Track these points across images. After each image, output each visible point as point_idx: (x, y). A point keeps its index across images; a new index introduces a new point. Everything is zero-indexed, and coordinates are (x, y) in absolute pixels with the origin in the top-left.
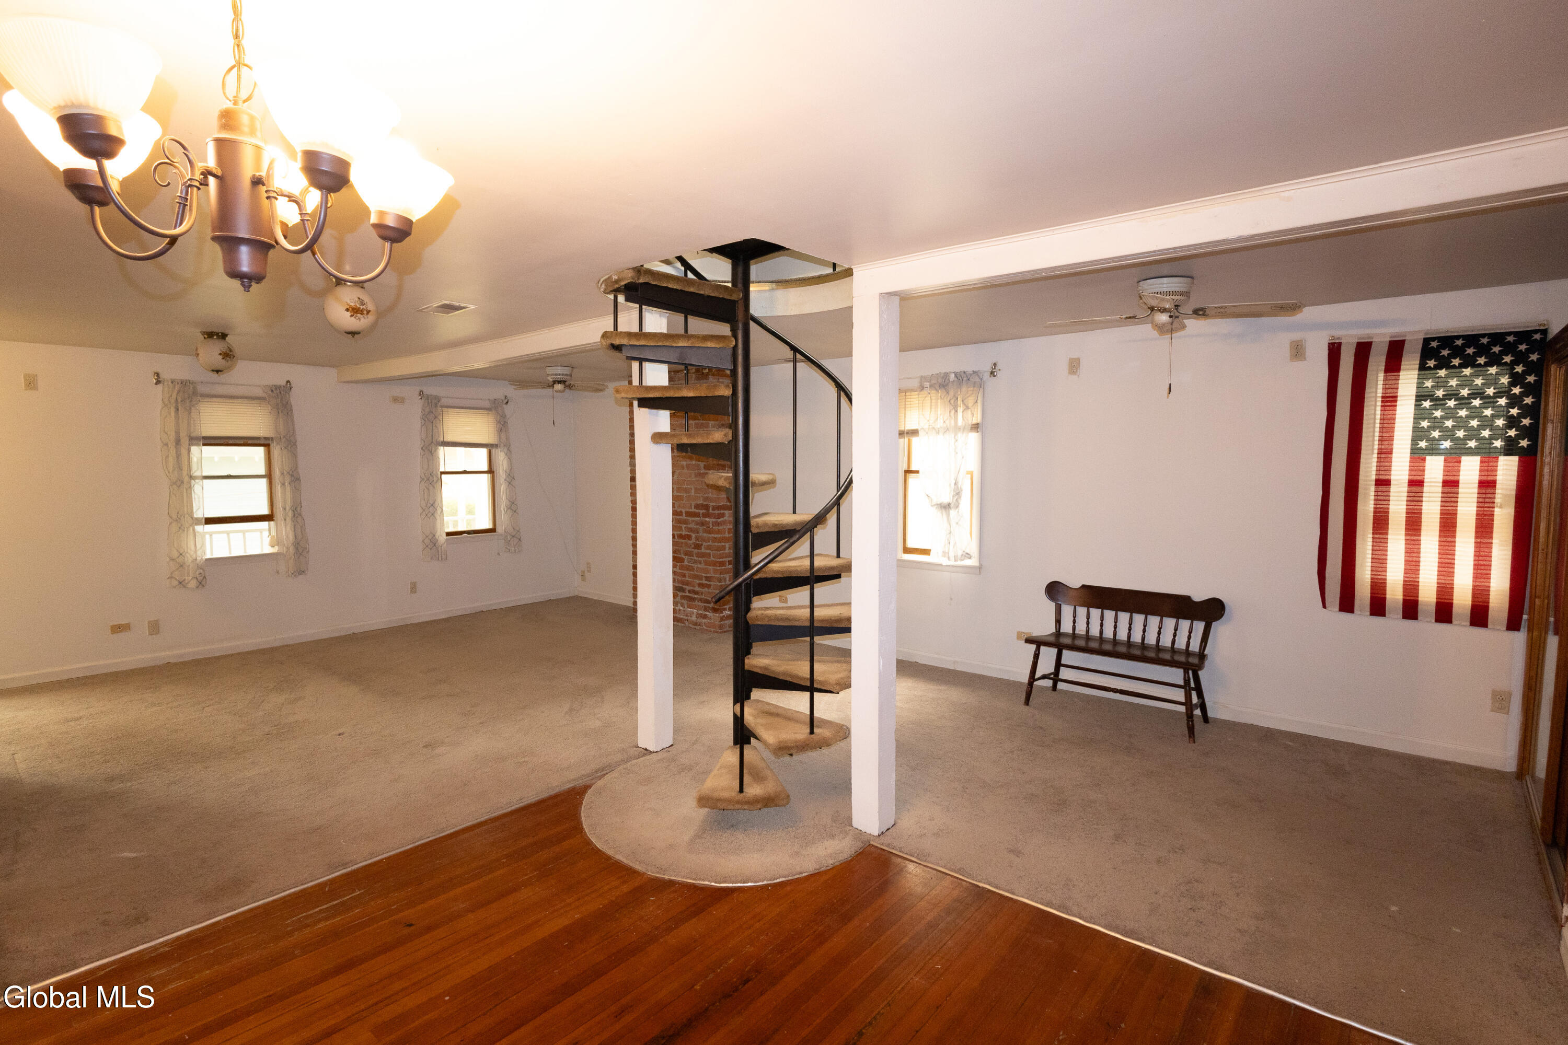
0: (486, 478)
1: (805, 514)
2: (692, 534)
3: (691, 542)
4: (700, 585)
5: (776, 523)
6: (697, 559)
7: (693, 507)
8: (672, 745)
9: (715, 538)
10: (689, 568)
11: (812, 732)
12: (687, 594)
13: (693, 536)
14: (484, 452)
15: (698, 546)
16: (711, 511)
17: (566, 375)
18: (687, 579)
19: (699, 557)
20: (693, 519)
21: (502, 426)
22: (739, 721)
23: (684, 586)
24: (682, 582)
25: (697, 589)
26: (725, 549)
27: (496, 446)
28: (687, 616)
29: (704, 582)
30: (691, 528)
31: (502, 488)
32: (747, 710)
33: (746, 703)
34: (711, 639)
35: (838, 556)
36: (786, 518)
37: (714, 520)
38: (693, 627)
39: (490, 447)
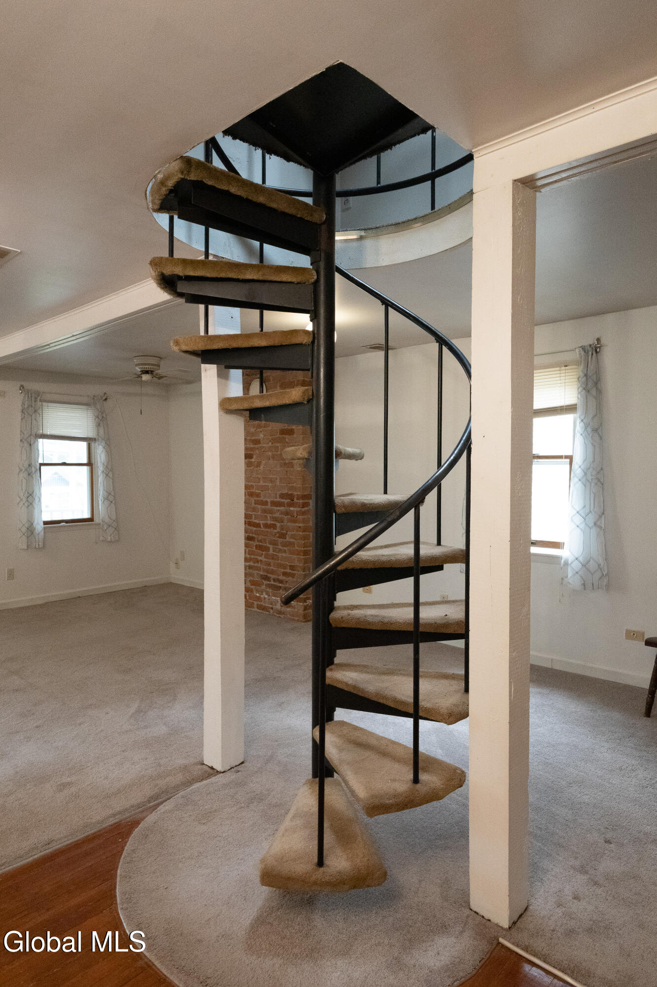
0: (85, 470)
1: (400, 493)
2: (277, 523)
3: (276, 531)
4: (285, 574)
5: (366, 502)
6: (282, 548)
7: (278, 496)
8: (242, 763)
9: (300, 527)
10: (273, 557)
11: (416, 780)
12: (272, 583)
13: (278, 525)
14: (84, 445)
15: (283, 536)
16: (295, 500)
17: (153, 365)
18: (272, 568)
19: (283, 547)
20: (278, 508)
21: (101, 420)
22: (319, 748)
23: (269, 575)
24: (267, 571)
25: (281, 577)
26: (309, 539)
27: (94, 440)
28: (271, 604)
29: (288, 571)
30: (276, 518)
31: (100, 479)
32: (328, 737)
33: (328, 727)
34: (293, 629)
35: (439, 543)
36: (377, 497)
37: (299, 509)
38: (277, 615)
39: (89, 440)
